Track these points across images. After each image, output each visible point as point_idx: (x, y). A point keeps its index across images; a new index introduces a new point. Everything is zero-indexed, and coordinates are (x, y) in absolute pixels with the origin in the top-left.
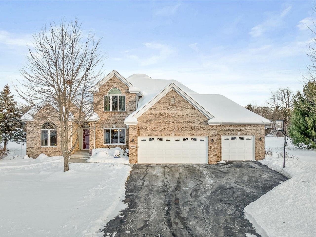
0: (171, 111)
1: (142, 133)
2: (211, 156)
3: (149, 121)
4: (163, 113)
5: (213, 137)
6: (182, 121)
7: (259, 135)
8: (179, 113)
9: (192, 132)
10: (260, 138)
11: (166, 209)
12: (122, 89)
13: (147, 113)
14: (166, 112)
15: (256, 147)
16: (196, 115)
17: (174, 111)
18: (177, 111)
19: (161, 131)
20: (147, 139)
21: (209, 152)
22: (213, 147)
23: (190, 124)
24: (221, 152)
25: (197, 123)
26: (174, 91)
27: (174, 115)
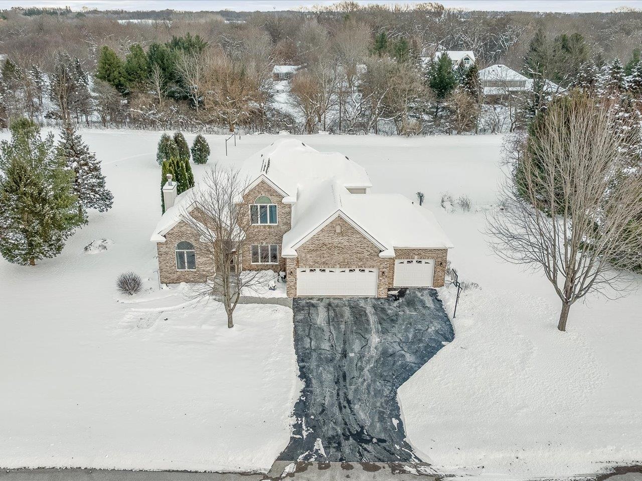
0: (336, 240)
1: (302, 264)
2: (381, 289)
3: (310, 251)
4: (326, 242)
5: (384, 270)
6: (349, 252)
7: (439, 259)
8: (346, 243)
9: (360, 264)
10: (441, 264)
11: (337, 388)
12: (273, 197)
13: (308, 243)
14: (330, 242)
15: (435, 273)
16: (366, 245)
17: (340, 241)
18: (344, 241)
19: (324, 263)
20: (308, 270)
21: (378, 286)
22: (383, 280)
23: (359, 255)
24: (393, 279)
25: (366, 254)
26: (340, 218)
27: (339, 245)
